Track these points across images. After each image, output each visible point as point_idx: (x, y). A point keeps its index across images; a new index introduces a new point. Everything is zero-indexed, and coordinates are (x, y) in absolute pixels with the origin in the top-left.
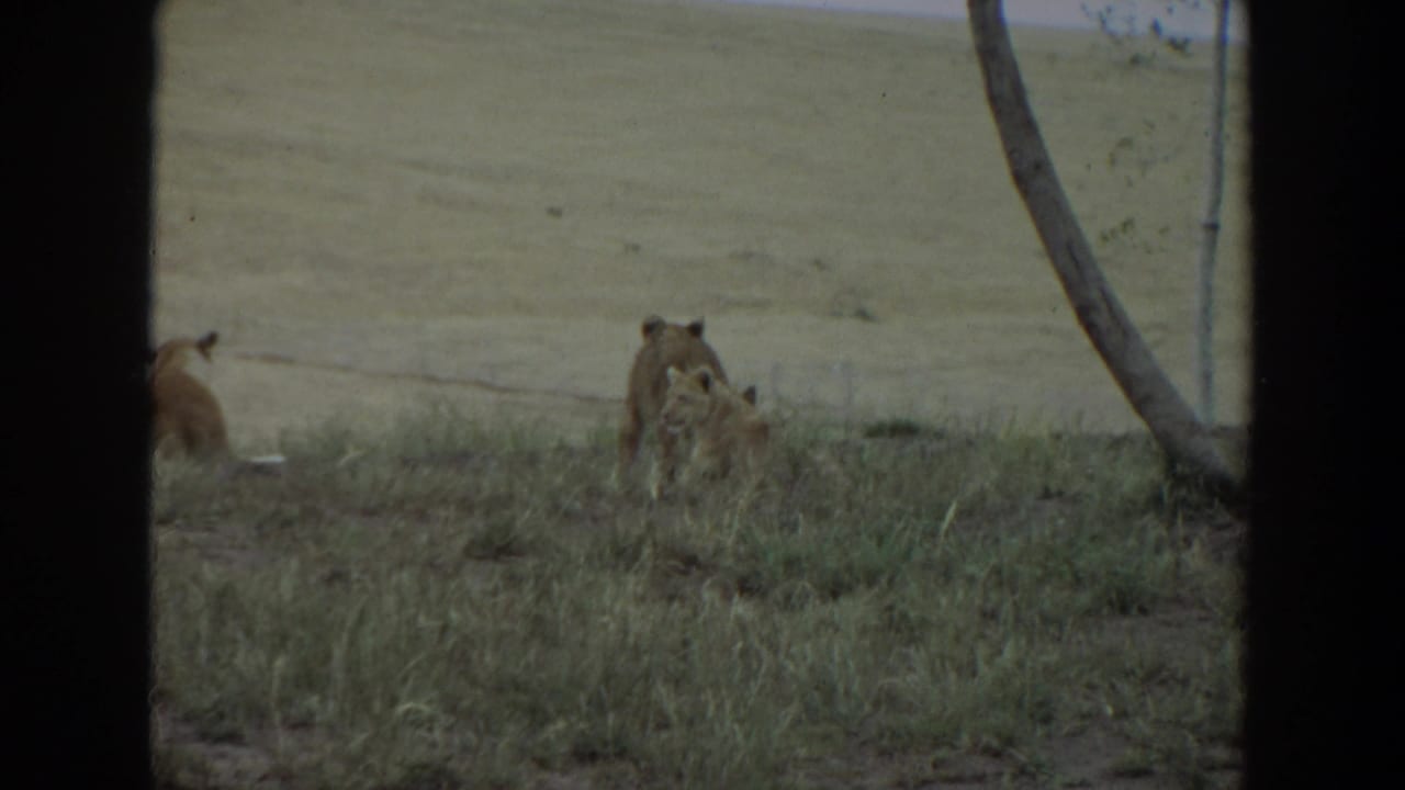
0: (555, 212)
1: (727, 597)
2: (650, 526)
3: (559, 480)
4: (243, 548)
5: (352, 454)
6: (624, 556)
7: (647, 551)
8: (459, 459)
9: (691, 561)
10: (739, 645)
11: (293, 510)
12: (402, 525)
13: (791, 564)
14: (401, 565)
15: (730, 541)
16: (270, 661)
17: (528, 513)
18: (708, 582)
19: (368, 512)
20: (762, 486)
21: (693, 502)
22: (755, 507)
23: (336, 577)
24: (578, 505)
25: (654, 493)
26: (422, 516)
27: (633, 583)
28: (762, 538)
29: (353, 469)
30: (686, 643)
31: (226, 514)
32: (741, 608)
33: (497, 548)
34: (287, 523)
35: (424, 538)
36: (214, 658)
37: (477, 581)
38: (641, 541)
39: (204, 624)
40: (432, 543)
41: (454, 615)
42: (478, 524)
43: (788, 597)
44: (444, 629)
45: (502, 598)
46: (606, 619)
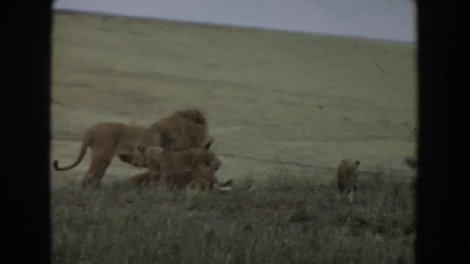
0: (321, 107)
1: (374, 234)
2: (350, 211)
3: (321, 196)
4: (217, 218)
5: (253, 188)
6: (341, 221)
7: (349, 219)
8: (288, 189)
9: (363, 222)
10: (377, 250)
11: (233, 206)
12: (269, 211)
13: (395, 224)
14: (269, 224)
15: (375, 216)
16: (225, 256)
17: (311, 207)
18: (368, 229)
19: (258, 207)
20: (386, 198)
21: (364, 203)
22: (384, 204)
23: (248, 228)
24: (327, 204)
25: (351, 200)
26: (276, 208)
27: (345, 230)
28: (385, 215)
29: (254, 192)
30: (360, 249)
31: (212, 207)
32: (378, 238)
33: (301, 218)
34: (232, 210)
35: (277, 215)
36: (207, 255)
37: (295, 229)
38: (347, 216)
39: (204, 243)
40: (280, 217)
41: (286, 240)
42: (294, 211)
43: (393, 233)
44: (283, 245)
45: (302, 235)
46: (335, 241)
